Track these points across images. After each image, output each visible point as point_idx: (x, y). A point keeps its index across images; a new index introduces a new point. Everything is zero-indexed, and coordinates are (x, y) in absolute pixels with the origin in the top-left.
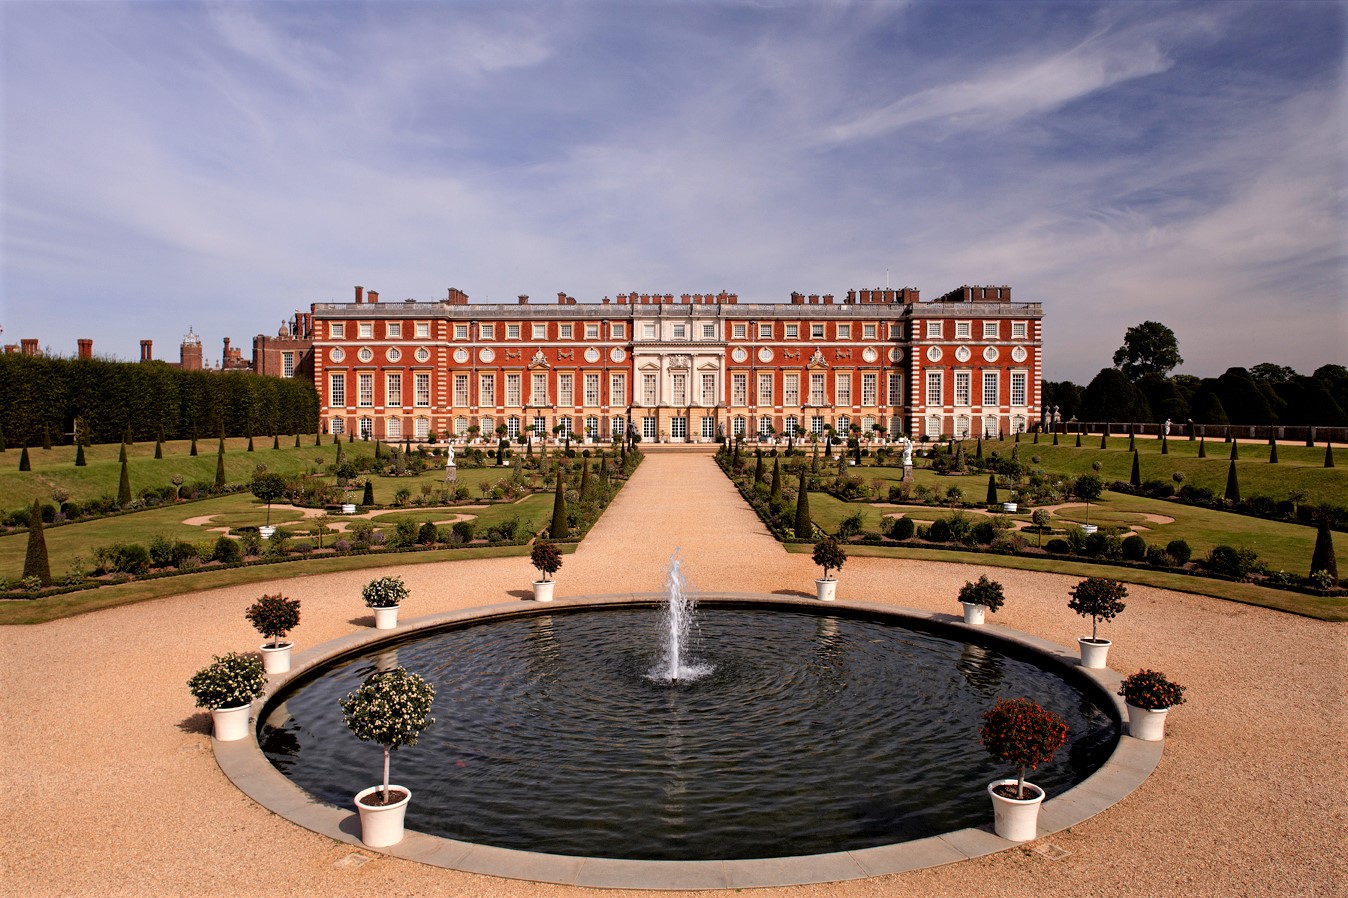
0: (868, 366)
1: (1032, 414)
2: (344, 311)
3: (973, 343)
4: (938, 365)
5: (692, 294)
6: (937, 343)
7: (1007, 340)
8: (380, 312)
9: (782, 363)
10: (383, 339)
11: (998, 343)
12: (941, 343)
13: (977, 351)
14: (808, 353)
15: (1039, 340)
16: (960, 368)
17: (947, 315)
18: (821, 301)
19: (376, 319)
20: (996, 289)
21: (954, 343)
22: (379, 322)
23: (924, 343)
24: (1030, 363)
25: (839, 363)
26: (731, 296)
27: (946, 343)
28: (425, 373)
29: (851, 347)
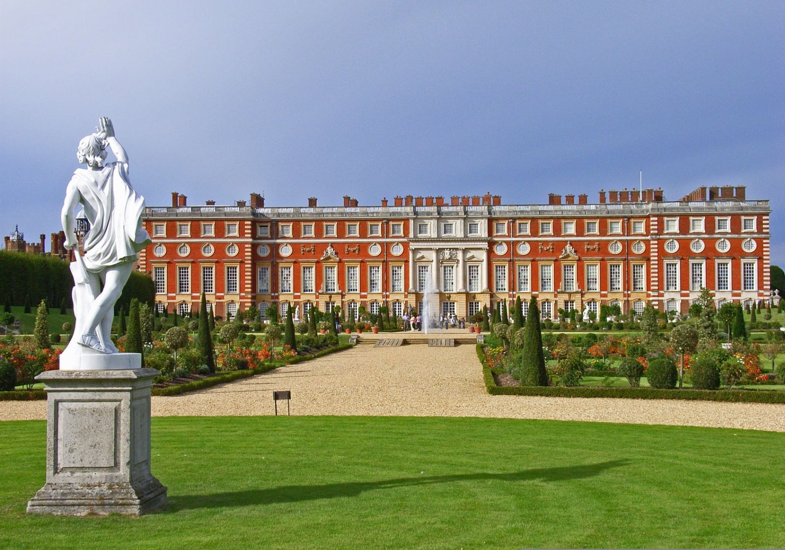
0: (614, 257)
1: (762, 298)
2: (165, 214)
3: (706, 236)
4: (674, 256)
5: (461, 196)
6: (673, 236)
7: (738, 234)
8: (195, 214)
9: (537, 255)
10: (199, 237)
11: (728, 236)
12: (677, 236)
13: (710, 245)
14: (558, 247)
15: (767, 233)
16: (694, 258)
17: (682, 212)
18: (576, 200)
19: (192, 220)
20: (733, 188)
21: (689, 236)
22: (194, 223)
23: (661, 237)
24: (759, 254)
25: (587, 255)
26: (495, 197)
27: (681, 236)
28: (233, 265)
29: (598, 241)
